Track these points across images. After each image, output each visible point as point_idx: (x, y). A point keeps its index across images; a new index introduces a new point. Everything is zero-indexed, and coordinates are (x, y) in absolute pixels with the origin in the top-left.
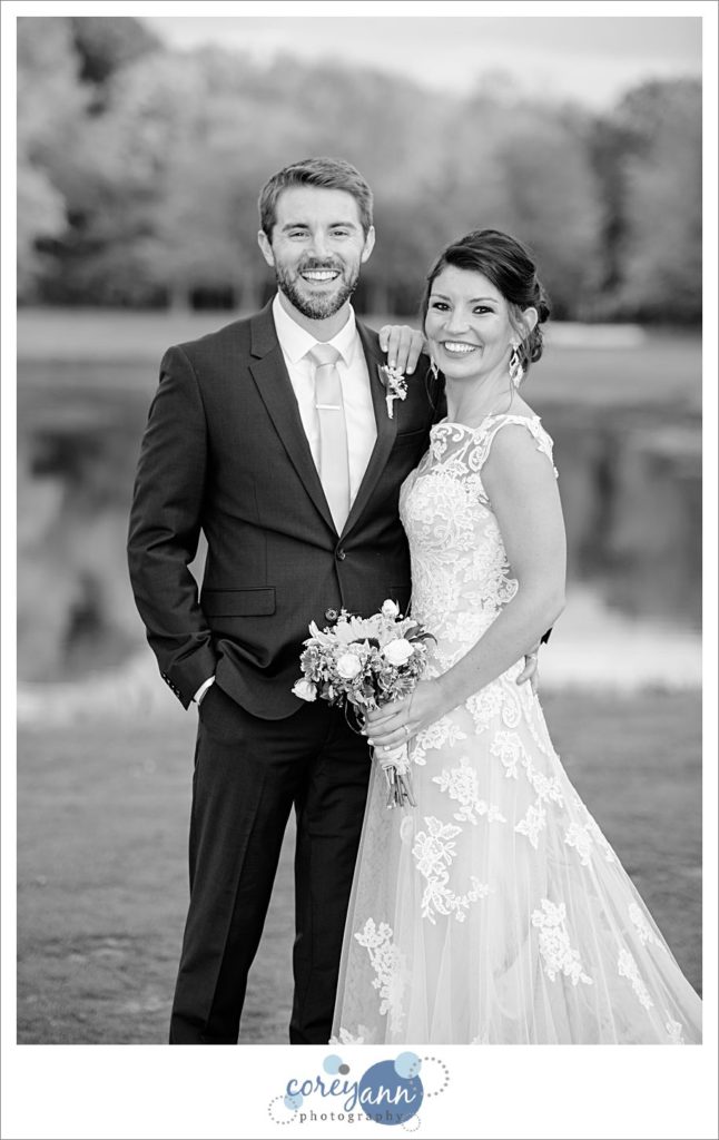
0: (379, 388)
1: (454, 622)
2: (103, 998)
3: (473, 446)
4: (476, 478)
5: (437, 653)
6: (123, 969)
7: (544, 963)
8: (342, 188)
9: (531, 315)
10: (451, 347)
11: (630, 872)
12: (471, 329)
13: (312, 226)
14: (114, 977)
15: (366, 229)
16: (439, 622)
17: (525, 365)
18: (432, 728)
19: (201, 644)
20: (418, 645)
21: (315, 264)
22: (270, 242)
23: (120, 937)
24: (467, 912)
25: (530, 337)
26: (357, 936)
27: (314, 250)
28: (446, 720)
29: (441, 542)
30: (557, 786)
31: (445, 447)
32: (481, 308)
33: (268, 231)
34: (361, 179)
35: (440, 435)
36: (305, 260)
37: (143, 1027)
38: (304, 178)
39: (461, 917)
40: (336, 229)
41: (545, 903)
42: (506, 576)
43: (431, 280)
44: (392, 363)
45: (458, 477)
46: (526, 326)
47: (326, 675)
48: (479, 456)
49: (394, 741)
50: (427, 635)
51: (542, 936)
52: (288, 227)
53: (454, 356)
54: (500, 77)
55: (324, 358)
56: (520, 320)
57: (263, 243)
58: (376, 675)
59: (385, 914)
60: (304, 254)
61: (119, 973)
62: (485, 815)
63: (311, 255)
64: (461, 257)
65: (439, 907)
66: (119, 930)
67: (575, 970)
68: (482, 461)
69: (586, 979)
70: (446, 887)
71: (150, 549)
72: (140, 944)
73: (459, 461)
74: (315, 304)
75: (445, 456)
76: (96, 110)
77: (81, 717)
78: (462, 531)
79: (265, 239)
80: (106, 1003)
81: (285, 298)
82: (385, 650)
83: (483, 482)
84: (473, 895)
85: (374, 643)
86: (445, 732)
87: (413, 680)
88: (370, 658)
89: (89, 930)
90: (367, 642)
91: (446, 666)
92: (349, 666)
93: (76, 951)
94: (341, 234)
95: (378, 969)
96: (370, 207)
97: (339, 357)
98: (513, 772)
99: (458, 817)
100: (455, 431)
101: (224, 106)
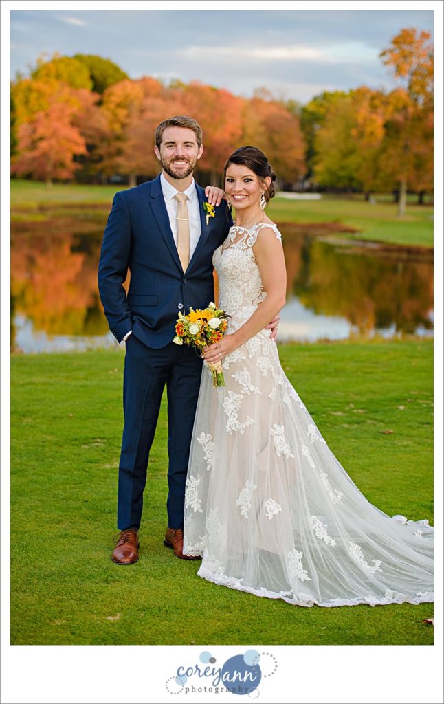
0: (203, 212)
1: (241, 311)
2: (96, 463)
3: (249, 236)
4: (250, 250)
5: (234, 323)
6: (103, 451)
7: (275, 449)
8: (190, 128)
9: (268, 180)
10: (236, 197)
11: (311, 414)
12: (244, 189)
13: (177, 142)
14: (100, 454)
15: (199, 146)
16: (234, 310)
17: (267, 201)
18: (232, 354)
19: (126, 317)
20: (223, 320)
21: (178, 159)
22: (159, 150)
23: (103, 438)
24: (245, 430)
25: (268, 189)
26: (198, 439)
27: (177, 153)
28: (238, 351)
29: (235, 277)
30: (281, 378)
31: (235, 236)
32: (247, 179)
33: (159, 146)
34: (198, 125)
35: (233, 231)
36: (174, 157)
37: (111, 474)
38: (173, 123)
39: (242, 432)
40: (187, 144)
41: (276, 426)
42: (262, 291)
43: (226, 170)
44: (210, 201)
45: (243, 249)
46: (267, 185)
47: (185, 334)
48: (252, 241)
49: (215, 360)
50: (228, 316)
51: (274, 439)
52: (167, 143)
53: (238, 201)
54: (263, 90)
55: (181, 198)
56: (263, 182)
57: (156, 151)
58: (206, 333)
59: (210, 430)
60: (173, 154)
61: (102, 453)
62: (253, 391)
63: (176, 154)
64: (237, 160)
65: (233, 428)
66: (102, 436)
67: (287, 452)
68: (253, 243)
69: (292, 456)
70: (237, 420)
71: (107, 277)
72: (110, 441)
73: (243, 243)
74: (177, 173)
75: (236, 240)
76: (99, 104)
77: (89, 350)
78: (244, 272)
79: (157, 149)
80: (97, 465)
81: (165, 173)
82: (209, 323)
83: (253, 251)
84: (248, 424)
85: (205, 320)
86: (237, 356)
87: (221, 334)
88: (203, 326)
89: (90, 435)
90: (202, 320)
91: (237, 328)
92: (194, 329)
93: (85, 444)
94: (188, 146)
95: (206, 452)
96: (201, 136)
97: (187, 199)
98: (265, 374)
99: (242, 392)
100: (240, 230)
101: (149, 102)
